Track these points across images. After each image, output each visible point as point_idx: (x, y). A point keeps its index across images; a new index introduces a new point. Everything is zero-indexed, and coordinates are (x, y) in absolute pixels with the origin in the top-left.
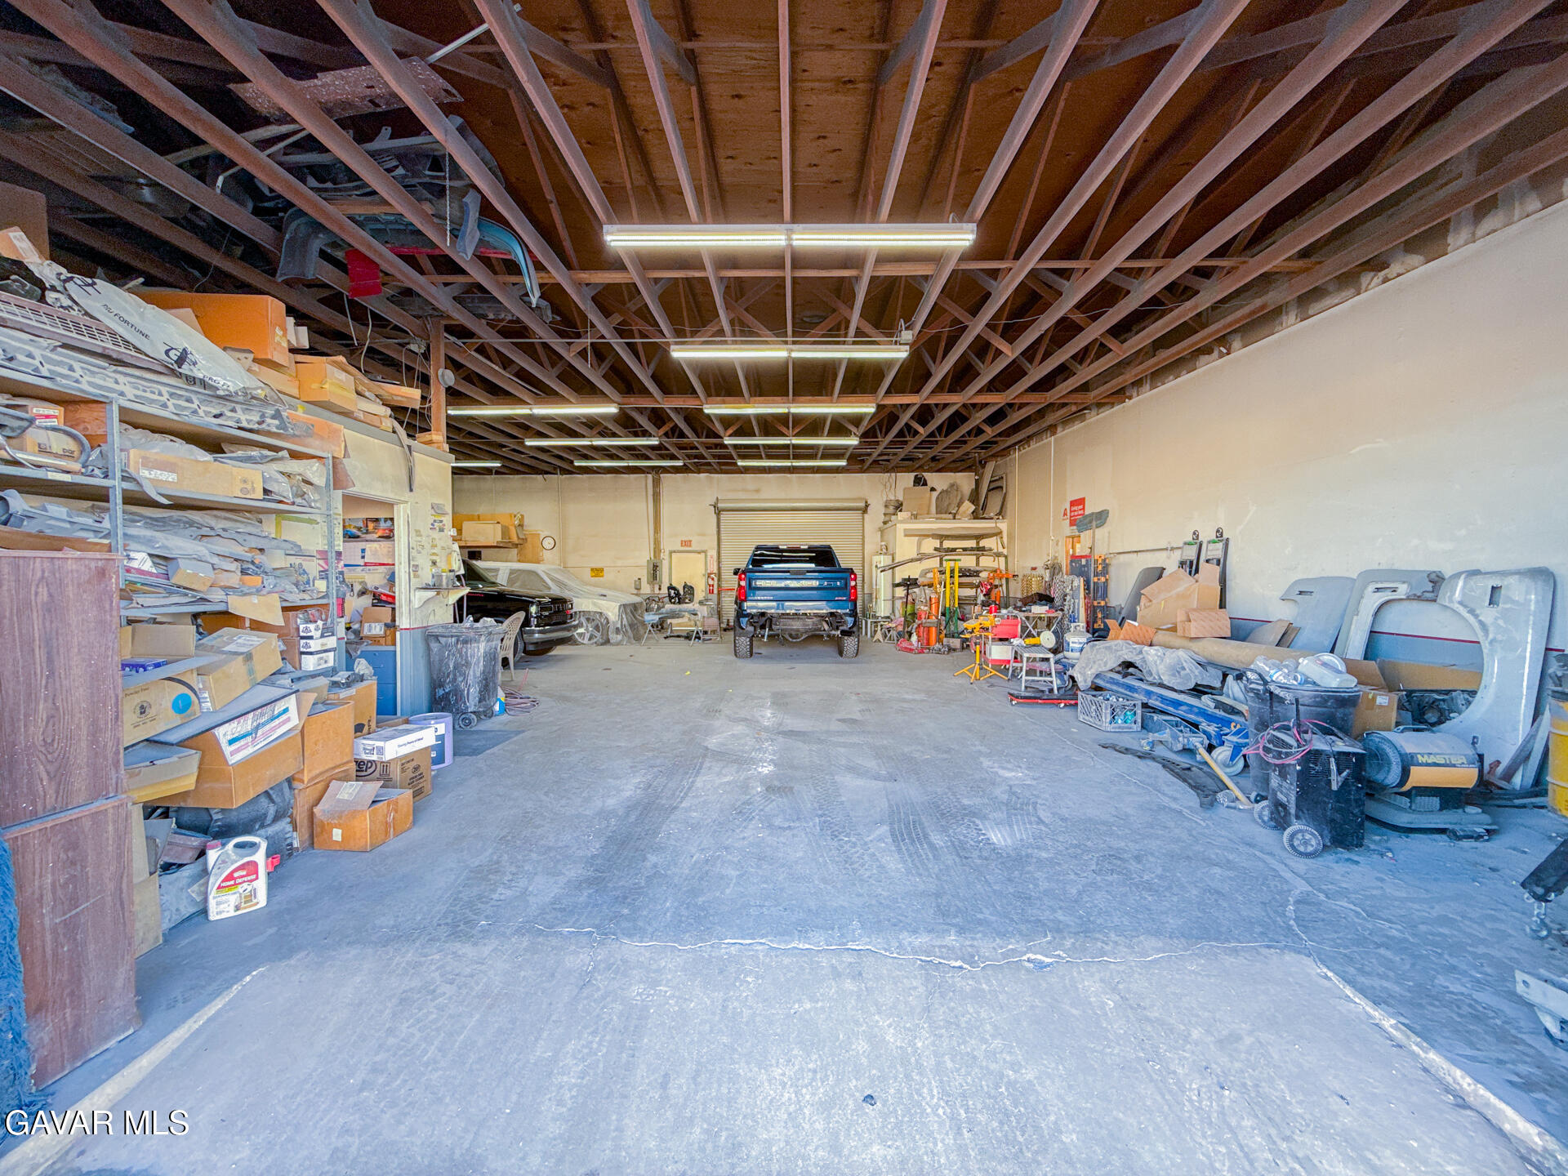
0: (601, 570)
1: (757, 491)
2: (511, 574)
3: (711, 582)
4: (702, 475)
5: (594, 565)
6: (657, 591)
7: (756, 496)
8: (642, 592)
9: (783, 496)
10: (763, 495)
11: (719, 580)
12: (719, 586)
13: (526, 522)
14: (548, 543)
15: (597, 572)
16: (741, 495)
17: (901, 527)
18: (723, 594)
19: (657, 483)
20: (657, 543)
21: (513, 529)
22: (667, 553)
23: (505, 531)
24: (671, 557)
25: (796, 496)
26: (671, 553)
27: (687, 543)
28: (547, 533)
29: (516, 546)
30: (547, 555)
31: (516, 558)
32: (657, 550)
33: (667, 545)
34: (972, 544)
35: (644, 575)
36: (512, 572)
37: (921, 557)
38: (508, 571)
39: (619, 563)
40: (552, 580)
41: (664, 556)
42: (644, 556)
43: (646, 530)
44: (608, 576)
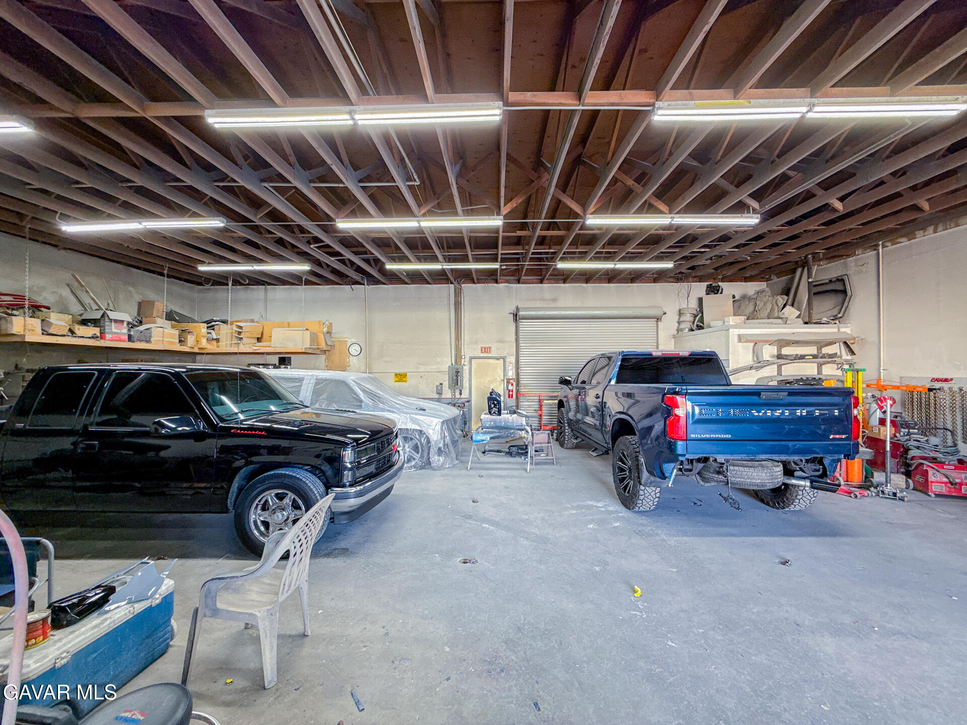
0: (405, 375)
1: (554, 300)
2: (317, 384)
3: (510, 387)
4: (501, 285)
5: (398, 371)
6: (458, 396)
7: (553, 305)
8: (443, 396)
9: (578, 304)
10: (560, 304)
11: (518, 385)
12: (518, 391)
13: (334, 329)
14: (354, 350)
15: (401, 377)
16: (538, 304)
17: (734, 333)
18: (521, 398)
19: (458, 293)
20: (458, 349)
21: (321, 337)
22: (467, 359)
23: (314, 338)
24: (470, 362)
25: (590, 305)
26: (471, 358)
27: (486, 350)
28: (354, 340)
29: (324, 352)
30: (353, 361)
31: (323, 365)
32: (458, 357)
33: (468, 351)
34: (813, 350)
35: (445, 380)
36: (319, 381)
37: (759, 364)
38: (313, 381)
39: (422, 369)
40: (364, 391)
41: (465, 361)
42: (447, 362)
43: (448, 337)
44: (411, 381)
